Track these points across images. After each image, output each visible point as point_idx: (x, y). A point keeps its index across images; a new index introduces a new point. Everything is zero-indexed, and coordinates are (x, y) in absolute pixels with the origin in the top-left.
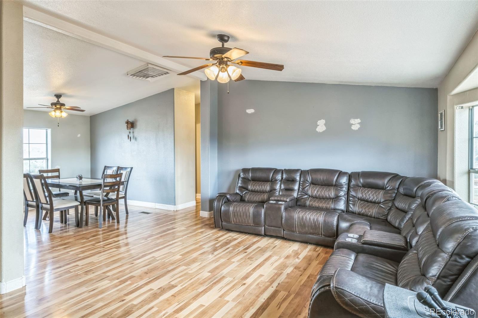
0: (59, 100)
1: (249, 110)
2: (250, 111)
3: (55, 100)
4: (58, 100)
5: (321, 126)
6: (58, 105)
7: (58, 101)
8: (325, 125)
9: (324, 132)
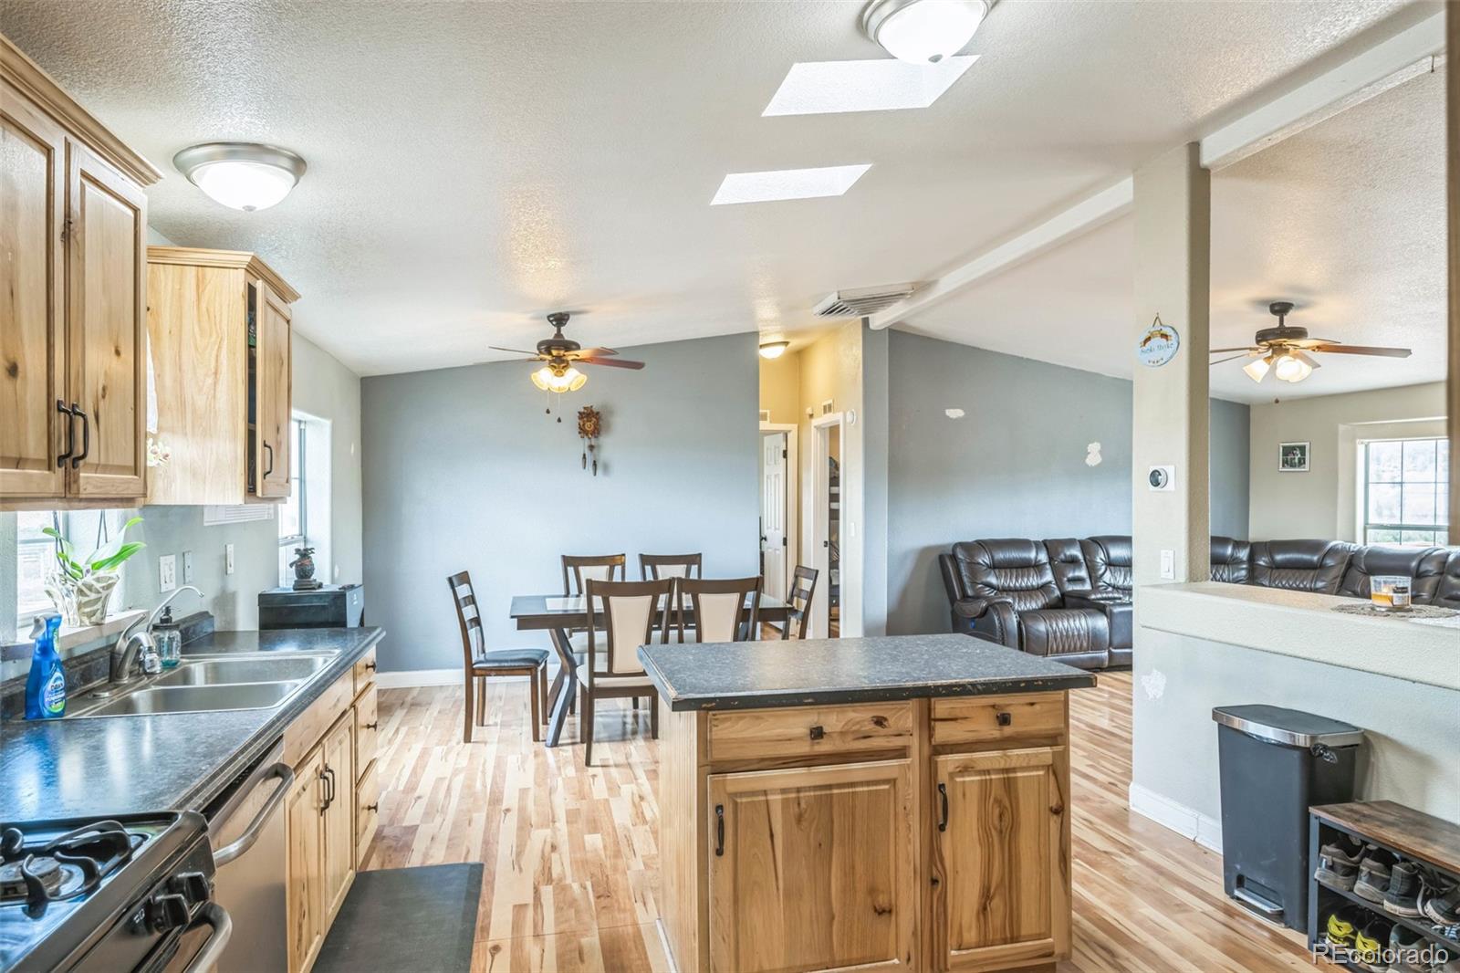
0: (562, 332)
1: (952, 410)
2: (955, 413)
3: (549, 332)
4: (559, 331)
5: (1094, 458)
6: (557, 350)
7: (559, 334)
8: (1101, 452)
9: (1099, 465)
